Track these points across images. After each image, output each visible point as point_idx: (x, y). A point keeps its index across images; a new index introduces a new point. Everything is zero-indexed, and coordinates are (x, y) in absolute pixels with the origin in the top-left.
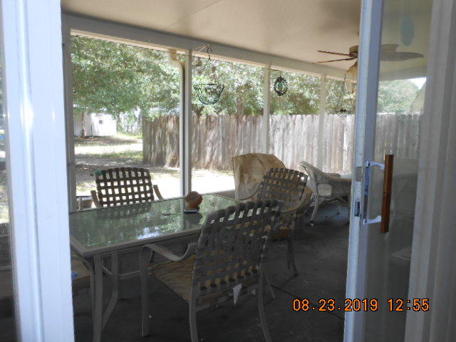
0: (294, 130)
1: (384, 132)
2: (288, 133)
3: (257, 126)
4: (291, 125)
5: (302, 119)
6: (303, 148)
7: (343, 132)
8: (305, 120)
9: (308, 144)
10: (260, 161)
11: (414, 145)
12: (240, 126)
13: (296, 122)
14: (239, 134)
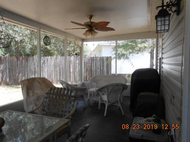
0: (47, 63)
1: (87, 64)
2: (45, 65)
3: (29, 62)
4: (46, 61)
5: (51, 58)
6: (52, 72)
7: (70, 64)
8: (53, 59)
9: (55, 70)
10: (38, 82)
11: (98, 69)
12: (19, 62)
13: (49, 60)
14: (19, 66)
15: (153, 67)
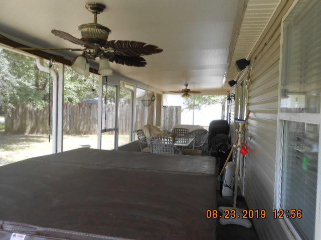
15: (224, 118)
